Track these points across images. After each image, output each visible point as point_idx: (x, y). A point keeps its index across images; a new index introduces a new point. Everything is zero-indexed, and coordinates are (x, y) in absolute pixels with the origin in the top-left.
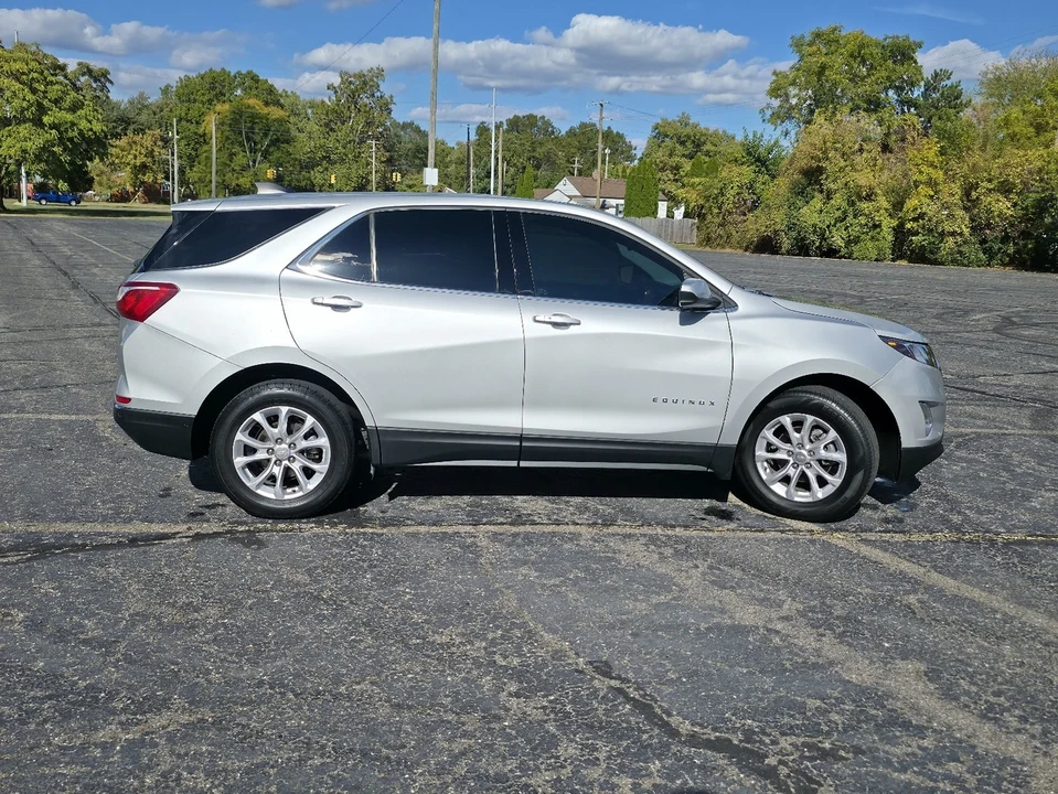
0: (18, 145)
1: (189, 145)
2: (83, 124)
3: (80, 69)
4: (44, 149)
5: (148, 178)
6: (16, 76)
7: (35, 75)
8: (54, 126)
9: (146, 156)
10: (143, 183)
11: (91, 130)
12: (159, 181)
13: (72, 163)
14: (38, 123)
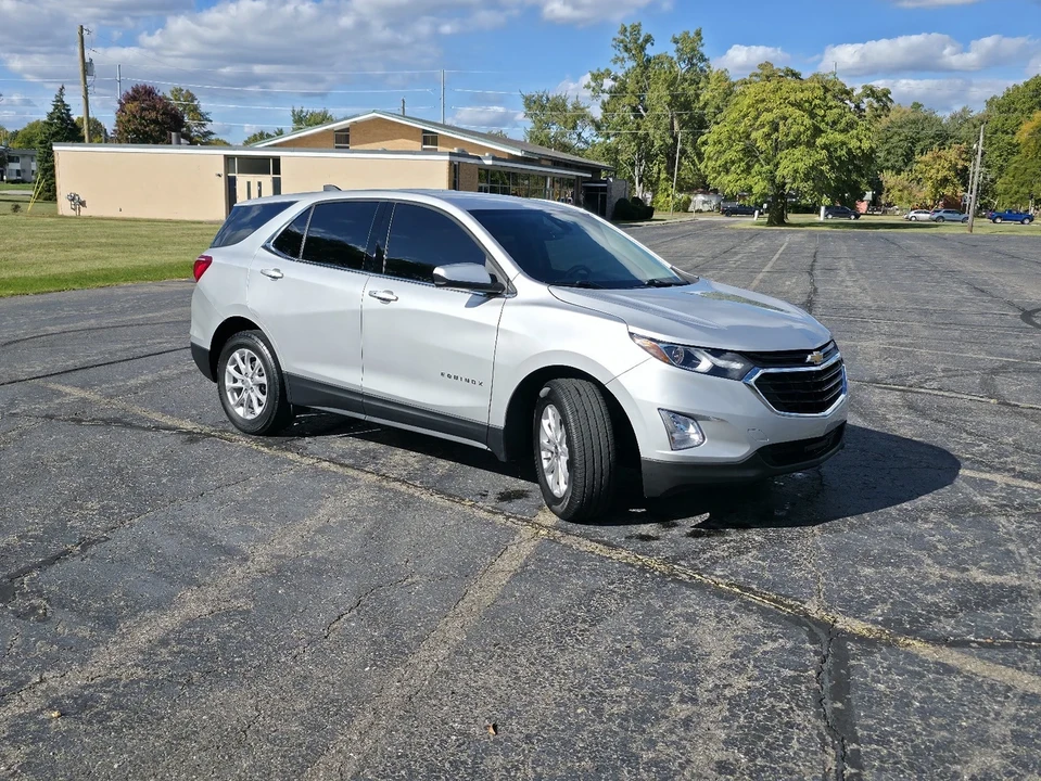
0: (791, 166)
1: (1001, 156)
2: (854, 144)
3: (865, 91)
4: (813, 168)
5: (948, 191)
6: (798, 105)
7: (817, 102)
8: (825, 147)
9: (949, 170)
10: (943, 196)
11: (860, 148)
12: (959, 194)
13: (837, 179)
14: (810, 144)
